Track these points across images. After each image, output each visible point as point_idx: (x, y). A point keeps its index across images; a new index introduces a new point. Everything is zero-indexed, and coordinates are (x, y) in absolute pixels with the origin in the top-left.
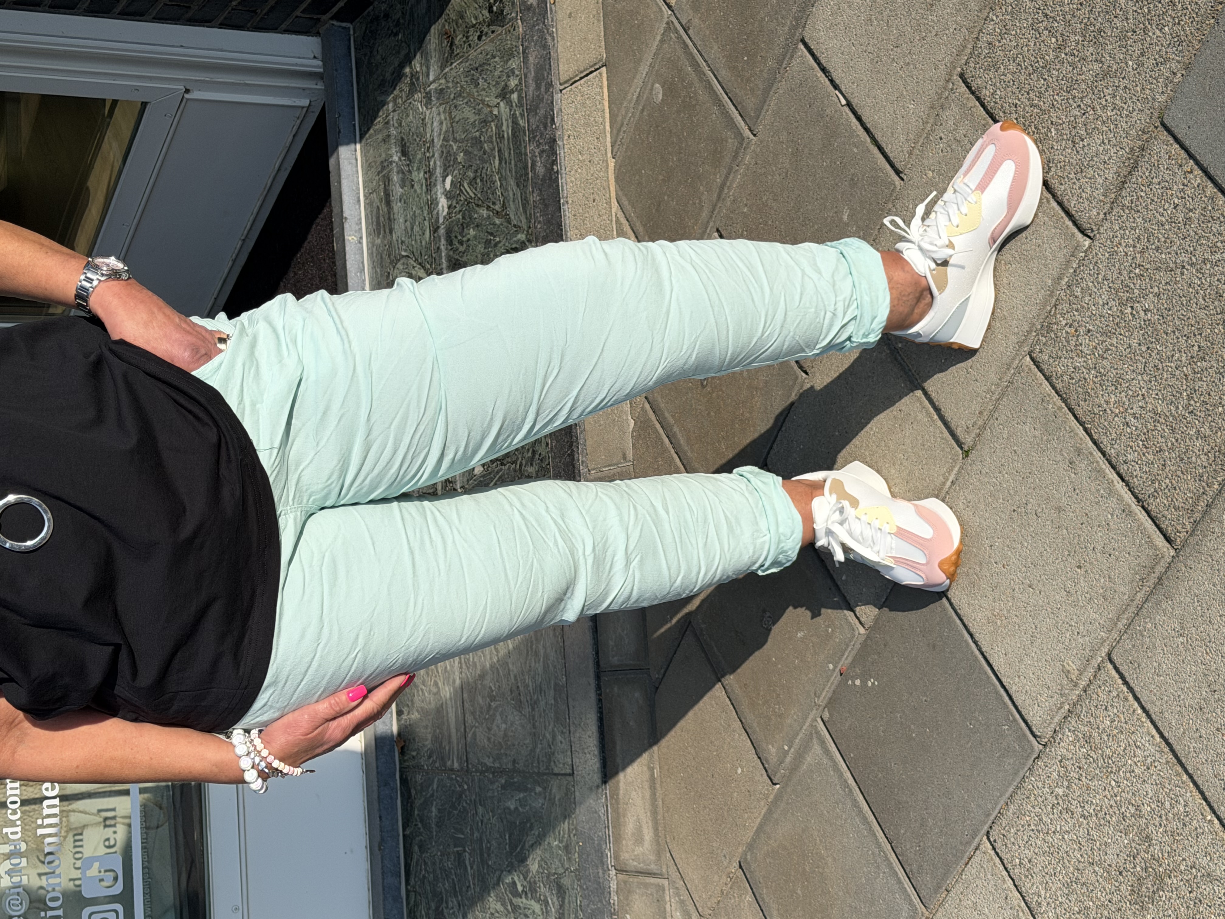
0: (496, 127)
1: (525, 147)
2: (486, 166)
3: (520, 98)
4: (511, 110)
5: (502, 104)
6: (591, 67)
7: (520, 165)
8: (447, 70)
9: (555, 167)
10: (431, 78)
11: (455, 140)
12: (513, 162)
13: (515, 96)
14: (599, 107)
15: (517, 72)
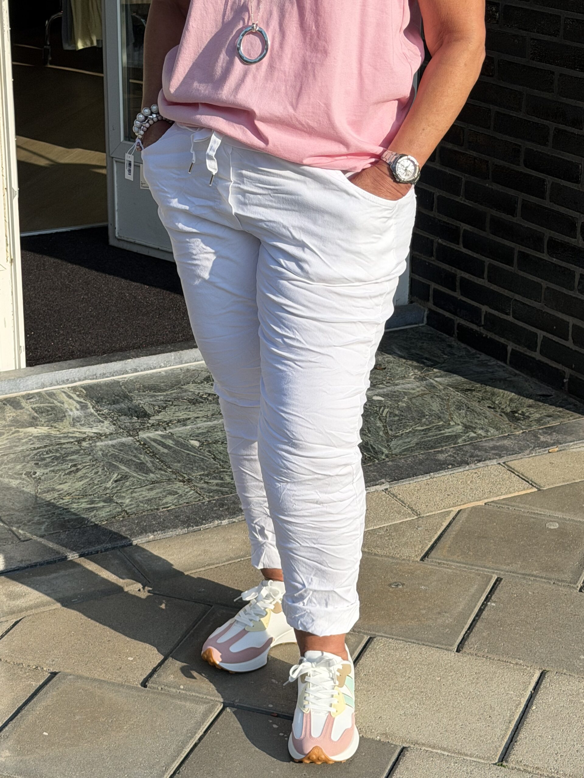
0: (443, 425)
1: (446, 445)
2: (411, 421)
3: (476, 438)
4: (462, 433)
5: (460, 427)
6: (531, 481)
7: (432, 444)
8: (452, 389)
9: (450, 466)
10: (436, 379)
11: (411, 399)
12: (429, 439)
13: (472, 435)
14: (511, 489)
15: (489, 433)
